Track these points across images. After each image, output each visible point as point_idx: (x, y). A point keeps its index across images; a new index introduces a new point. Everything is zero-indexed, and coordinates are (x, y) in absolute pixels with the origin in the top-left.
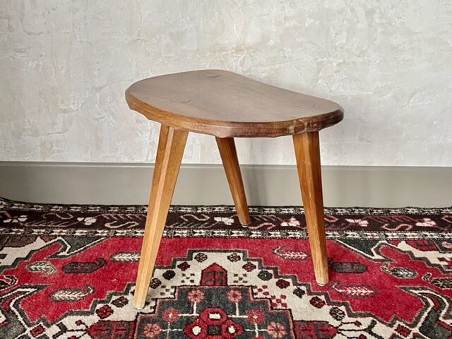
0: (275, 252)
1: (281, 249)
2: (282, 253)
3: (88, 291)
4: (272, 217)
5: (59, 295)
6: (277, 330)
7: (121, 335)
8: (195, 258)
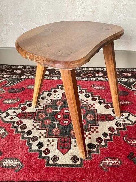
0: (92, 86)
1: (95, 85)
2: (95, 87)
3: (18, 100)
4: (92, 72)
5: (6, 101)
6: (91, 117)
7: (30, 118)
8: (60, 88)
